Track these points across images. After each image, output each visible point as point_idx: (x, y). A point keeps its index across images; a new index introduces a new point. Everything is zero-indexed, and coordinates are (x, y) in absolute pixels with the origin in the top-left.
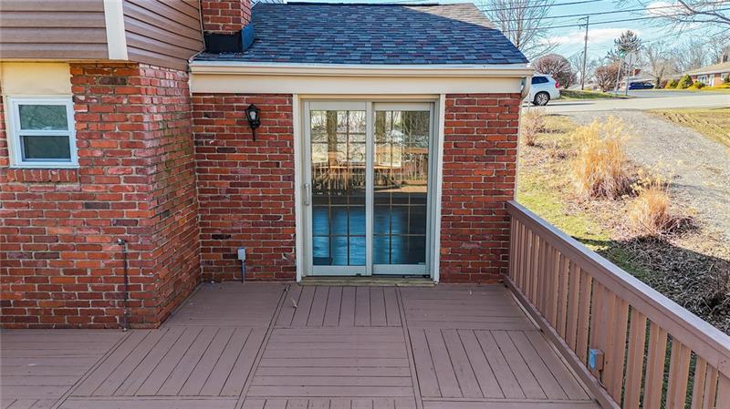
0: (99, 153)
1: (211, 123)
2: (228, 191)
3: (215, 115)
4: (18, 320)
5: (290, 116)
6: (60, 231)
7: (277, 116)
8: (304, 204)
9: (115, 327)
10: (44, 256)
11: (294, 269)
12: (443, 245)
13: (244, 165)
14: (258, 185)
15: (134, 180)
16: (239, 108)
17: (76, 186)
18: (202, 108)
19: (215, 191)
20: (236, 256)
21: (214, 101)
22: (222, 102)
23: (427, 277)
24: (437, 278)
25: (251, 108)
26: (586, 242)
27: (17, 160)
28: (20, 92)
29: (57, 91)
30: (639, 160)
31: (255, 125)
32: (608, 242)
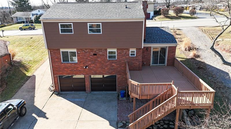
0: (138, 55)
2: (144, 57)
6: (134, 62)
7: (150, 49)
9: (138, 70)
10: (132, 64)
11: (150, 65)
12: (167, 62)
15: (141, 57)
17: (135, 58)
20: (144, 63)
23: (165, 65)
25: (147, 48)
26: (184, 59)
27: (130, 56)
28: (131, 50)
29: (135, 50)
30: (194, 43)
31: (147, 50)
32: (187, 59)
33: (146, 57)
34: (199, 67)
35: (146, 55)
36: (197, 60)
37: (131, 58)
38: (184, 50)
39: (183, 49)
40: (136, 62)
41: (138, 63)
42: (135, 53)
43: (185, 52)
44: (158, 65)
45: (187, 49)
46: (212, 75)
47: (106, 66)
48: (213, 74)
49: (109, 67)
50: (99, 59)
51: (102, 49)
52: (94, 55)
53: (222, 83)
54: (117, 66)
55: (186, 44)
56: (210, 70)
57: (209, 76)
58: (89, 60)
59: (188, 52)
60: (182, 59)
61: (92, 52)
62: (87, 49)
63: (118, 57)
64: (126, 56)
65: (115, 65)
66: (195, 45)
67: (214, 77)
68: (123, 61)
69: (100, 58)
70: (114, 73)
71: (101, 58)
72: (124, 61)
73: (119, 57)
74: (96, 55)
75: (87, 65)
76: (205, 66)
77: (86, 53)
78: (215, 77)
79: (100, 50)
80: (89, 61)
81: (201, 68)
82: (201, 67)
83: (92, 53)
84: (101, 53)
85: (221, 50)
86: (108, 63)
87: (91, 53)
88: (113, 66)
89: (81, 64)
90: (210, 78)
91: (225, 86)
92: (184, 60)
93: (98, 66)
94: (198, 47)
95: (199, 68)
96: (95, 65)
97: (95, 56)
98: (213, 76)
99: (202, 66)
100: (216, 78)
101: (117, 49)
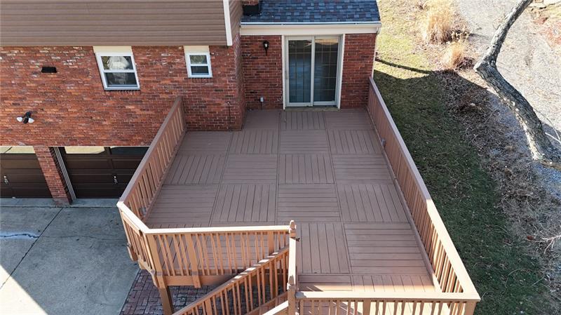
0: (219, 73)
1: (248, 47)
2: (256, 75)
3: (250, 44)
4: (194, 128)
5: (281, 44)
6: (207, 99)
7: (276, 44)
8: (286, 78)
9: (226, 131)
10: (202, 107)
11: (282, 104)
12: (342, 95)
13: (262, 64)
14: (268, 72)
15: (232, 82)
16: (260, 41)
17: (212, 84)
18: (245, 42)
19: (250, 75)
20: (260, 100)
21: (250, 38)
22: (253, 39)
23: (335, 106)
24: (339, 107)
25: (265, 42)
26: (420, 71)
27: (190, 74)
28: (190, 51)
29: (204, 51)
30: (464, 14)
31: (266, 49)
32: (430, 72)
33: (263, 75)
34: (462, 108)
35: (263, 67)
36: (461, 78)
37: (195, 85)
38: (427, 41)
39: (425, 35)
40: (218, 101)
41: (225, 105)
42: (209, 64)
43: (431, 45)
44: (311, 104)
45: (440, 35)
46: (502, 140)
47: (106, 114)
48: (509, 135)
49: (115, 115)
50: (70, 88)
51: (71, 48)
52: (48, 70)
53: (535, 177)
54: (146, 112)
55: (436, 19)
56: (499, 118)
57: (492, 146)
58: (30, 88)
59: (439, 45)
60: (414, 72)
61: (36, 59)
62: (13, 48)
63: (141, 79)
64: (171, 75)
65: (138, 112)
66: (467, 19)
67: (508, 151)
68: (164, 96)
69: (71, 82)
70: (141, 141)
71: (77, 83)
72: (168, 96)
73: (146, 79)
74: (54, 70)
75: (29, 109)
76: (485, 103)
77: (13, 62)
78: (513, 150)
79: (65, 51)
80: (33, 96)
81: (472, 110)
82: (471, 107)
83: (37, 65)
84: (70, 63)
85: (551, 39)
86: (109, 103)
87: (33, 64)
88: (130, 114)
89: (7, 107)
90: (493, 153)
91: (543, 194)
92: (421, 75)
93: (72, 113)
94: (476, 27)
95: (463, 110)
96: (62, 109)
97: (52, 75)
98: (506, 147)
99: (473, 104)
100: (516, 155)
101: (134, 48)
